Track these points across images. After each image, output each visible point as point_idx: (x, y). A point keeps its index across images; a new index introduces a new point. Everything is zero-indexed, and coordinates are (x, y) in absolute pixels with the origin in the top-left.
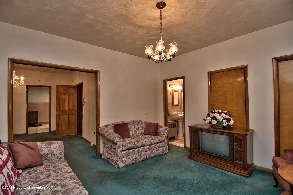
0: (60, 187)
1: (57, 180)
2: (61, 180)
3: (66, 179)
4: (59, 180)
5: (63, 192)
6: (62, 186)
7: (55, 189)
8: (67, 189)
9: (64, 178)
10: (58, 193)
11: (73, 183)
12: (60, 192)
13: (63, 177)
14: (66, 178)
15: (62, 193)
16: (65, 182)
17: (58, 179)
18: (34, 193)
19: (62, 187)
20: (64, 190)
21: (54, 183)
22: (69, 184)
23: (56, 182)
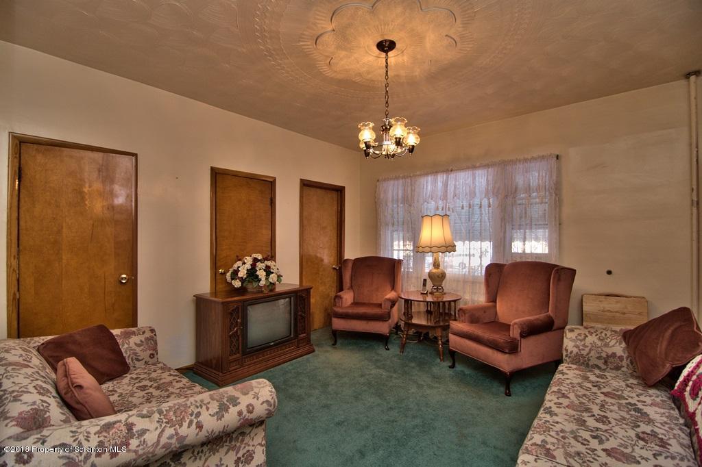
0: (587, 424)
1: (586, 442)
2: (575, 438)
3: (562, 431)
4: (580, 439)
5: (589, 412)
6: (582, 423)
7: (600, 425)
8: (578, 411)
9: (564, 438)
10: (598, 417)
11: (556, 415)
12: (594, 416)
13: (567, 441)
14: (561, 434)
15: (592, 412)
16: (570, 427)
17: (582, 444)
18: (649, 445)
19: (585, 421)
20: (584, 414)
21: (596, 441)
22: (567, 417)
23: (589, 438)
